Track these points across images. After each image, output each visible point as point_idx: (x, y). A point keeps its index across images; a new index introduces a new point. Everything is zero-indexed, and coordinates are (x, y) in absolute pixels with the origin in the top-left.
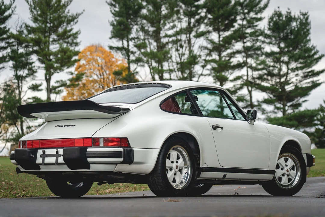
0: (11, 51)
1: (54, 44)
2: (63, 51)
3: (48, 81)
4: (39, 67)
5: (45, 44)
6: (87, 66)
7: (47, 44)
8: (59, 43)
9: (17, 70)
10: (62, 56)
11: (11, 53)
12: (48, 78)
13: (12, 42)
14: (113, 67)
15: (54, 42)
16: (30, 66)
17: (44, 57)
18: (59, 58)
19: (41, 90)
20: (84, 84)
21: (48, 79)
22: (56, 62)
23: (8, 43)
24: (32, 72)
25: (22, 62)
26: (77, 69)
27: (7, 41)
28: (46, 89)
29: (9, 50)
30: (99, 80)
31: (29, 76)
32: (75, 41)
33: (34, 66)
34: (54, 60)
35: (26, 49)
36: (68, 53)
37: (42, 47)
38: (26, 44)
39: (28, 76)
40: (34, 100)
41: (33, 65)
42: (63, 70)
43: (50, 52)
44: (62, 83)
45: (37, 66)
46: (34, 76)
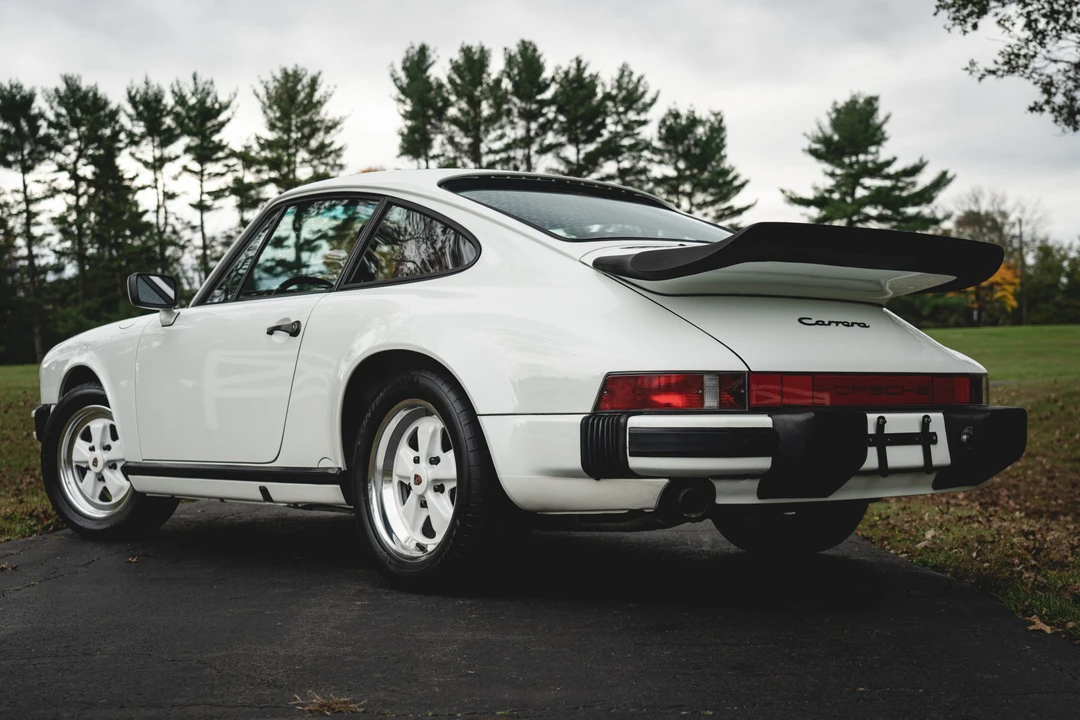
5: (288, 167)
7: (292, 167)
12: (297, 226)
25: (251, 197)
32: (338, 162)
37: (283, 172)
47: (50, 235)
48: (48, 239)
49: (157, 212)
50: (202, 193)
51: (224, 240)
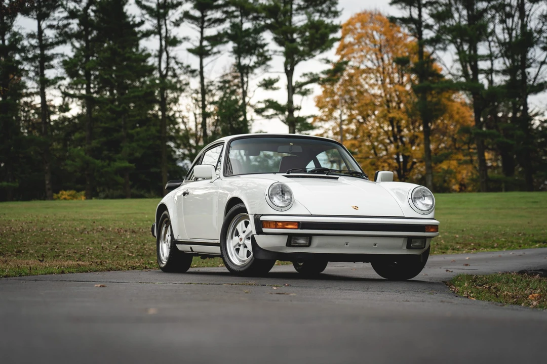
0: (231, 26)
1: (299, 13)
2: (313, 26)
3: (289, 74)
4: (275, 52)
5: (284, 16)
6: (356, 47)
7: (288, 14)
8: (307, 13)
9: (239, 57)
10: (312, 35)
11: (231, 30)
12: (289, 69)
13: (233, 12)
14: (399, 47)
15: (300, 11)
16: (261, 50)
17: (284, 35)
18: (307, 36)
19: (277, 89)
20: (351, 76)
21: (289, 71)
22: (302, 45)
23: (226, 12)
24: (264, 60)
25: (248, 43)
26: (339, 52)
27: (225, 9)
28: (286, 87)
29: (227, 25)
30: (375, 68)
31: (259, 66)
32: (333, 9)
33: (268, 51)
34: (299, 40)
35: (254, 22)
36: (323, 30)
37: (280, 20)
38: (255, 14)
39: (257, 65)
40: (268, 104)
41: (266, 48)
42: (314, 56)
43: (293, 27)
44: (312, 78)
45: (272, 51)
46: (268, 66)
47: (63, 78)
48: (60, 82)
49: (159, 56)
50: (203, 39)
51: (221, 85)
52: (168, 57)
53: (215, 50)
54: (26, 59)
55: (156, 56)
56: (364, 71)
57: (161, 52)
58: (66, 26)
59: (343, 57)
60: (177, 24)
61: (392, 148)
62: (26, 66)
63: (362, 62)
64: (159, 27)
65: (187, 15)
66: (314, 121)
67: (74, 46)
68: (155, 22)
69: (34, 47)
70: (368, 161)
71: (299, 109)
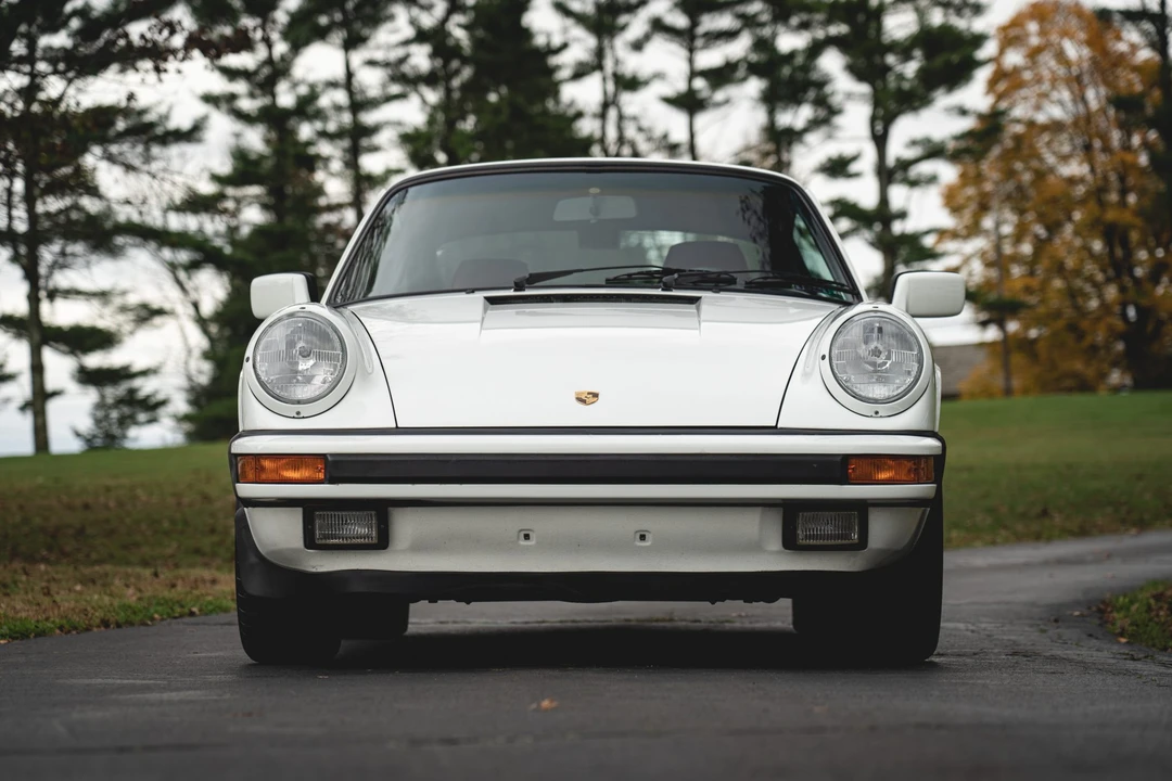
0: (754, 45)
1: (899, 10)
2: (929, 39)
4: (849, 96)
6: (1028, 74)
8: (915, 9)
9: (773, 109)
11: (755, 54)
14: (1120, 72)
15: (901, 5)
16: (820, 94)
17: (868, 58)
19: (857, 175)
20: (1018, 138)
21: (879, 135)
24: (827, 114)
26: (992, 84)
28: (874, 171)
29: (744, 43)
30: (1069, 119)
31: (817, 128)
33: (833, 93)
35: (805, 34)
39: (812, 126)
40: (837, 207)
41: (828, 89)
42: (934, 101)
43: (886, 40)
44: (929, 148)
45: (842, 93)
46: (833, 126)
52: (621, 118)
53: (719, 96)
54: (323, 134)
55: (595, 116)
56: (1045, 128)
57: (606, 105)
58: (403, 60)
59: (1000, 97)
60: (638, 46)
61: (1111, 292)
62: (325, 148)
63: (1038, 108)
64: (599, 53)
65: (658, 26)
66: (939, 241)
67: (424, 101)
68: (591, 41)
69: (338, 108)
70: (1060, 323)
71: (902, 215)
